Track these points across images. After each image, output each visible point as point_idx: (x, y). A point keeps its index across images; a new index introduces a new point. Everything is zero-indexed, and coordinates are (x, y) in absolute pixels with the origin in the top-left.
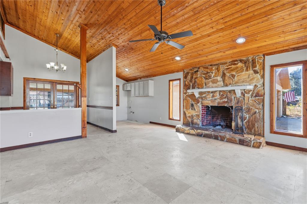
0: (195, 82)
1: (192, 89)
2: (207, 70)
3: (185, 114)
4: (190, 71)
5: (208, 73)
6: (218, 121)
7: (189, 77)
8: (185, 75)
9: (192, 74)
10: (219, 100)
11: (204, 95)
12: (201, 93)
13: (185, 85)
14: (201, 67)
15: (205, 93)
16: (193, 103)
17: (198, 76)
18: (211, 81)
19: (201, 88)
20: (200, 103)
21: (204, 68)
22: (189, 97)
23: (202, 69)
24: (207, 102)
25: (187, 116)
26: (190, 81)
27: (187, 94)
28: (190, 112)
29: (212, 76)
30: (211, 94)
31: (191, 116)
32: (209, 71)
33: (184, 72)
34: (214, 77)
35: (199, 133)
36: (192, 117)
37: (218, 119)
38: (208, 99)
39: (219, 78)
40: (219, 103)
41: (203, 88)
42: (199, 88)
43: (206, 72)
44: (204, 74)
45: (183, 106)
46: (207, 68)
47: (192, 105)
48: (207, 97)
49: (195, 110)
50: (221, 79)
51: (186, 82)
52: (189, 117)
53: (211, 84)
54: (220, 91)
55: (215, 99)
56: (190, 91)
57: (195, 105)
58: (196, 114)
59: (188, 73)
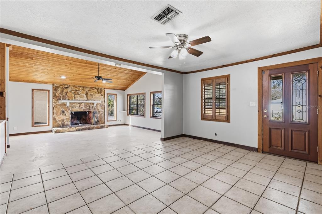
0: (65, 95)
1: (63, 100)
2: (76, 88)
3: (54, 119)
4: (61, 86)
5: (76, 91)
7: (59, 91)
8: (54, 88)
9: (63, 89)
10: (84, 108)
11: (73, 105)
12: (70, 103)
13: (54, 96)
14: (71, 86)
15: (74, 103)
16: (63, 110)
17: (68, 91)
18: (79, 96)
19: (71, 100)
20: (70, 110)
21: (74, 87)
22: (60, 106)
23: (72, 87)
24: (76, 109)
25: (57, 121)
26: (60, 93)
27: (58, 103)
28: (60, 118)
29: (80, 94)
30: (79, 104)
31: (61, 120)
32: (77, 90)
33: (53, 85)
34: (81, 94)
35: (78, 129)
36: (63, 120)
38: (77, 107)
39: (84, 95)
40: (84, 109)
41: (72, 100)
42: (68, 100)
43: (75, 90)
44: (74, 91)
45: (53, 113)
46: (76, 87)
47: (63, 112)
48: (76, 106)
49: (66, 115)
50: (86, 96)
51: (57, 94)
52: (60, 121)
53: (79, 98)
54: (84, 103)
55: (82, 107)
56: (61, 102)
57: (66, 112)
58: (67, 118)
59: (57, 87)
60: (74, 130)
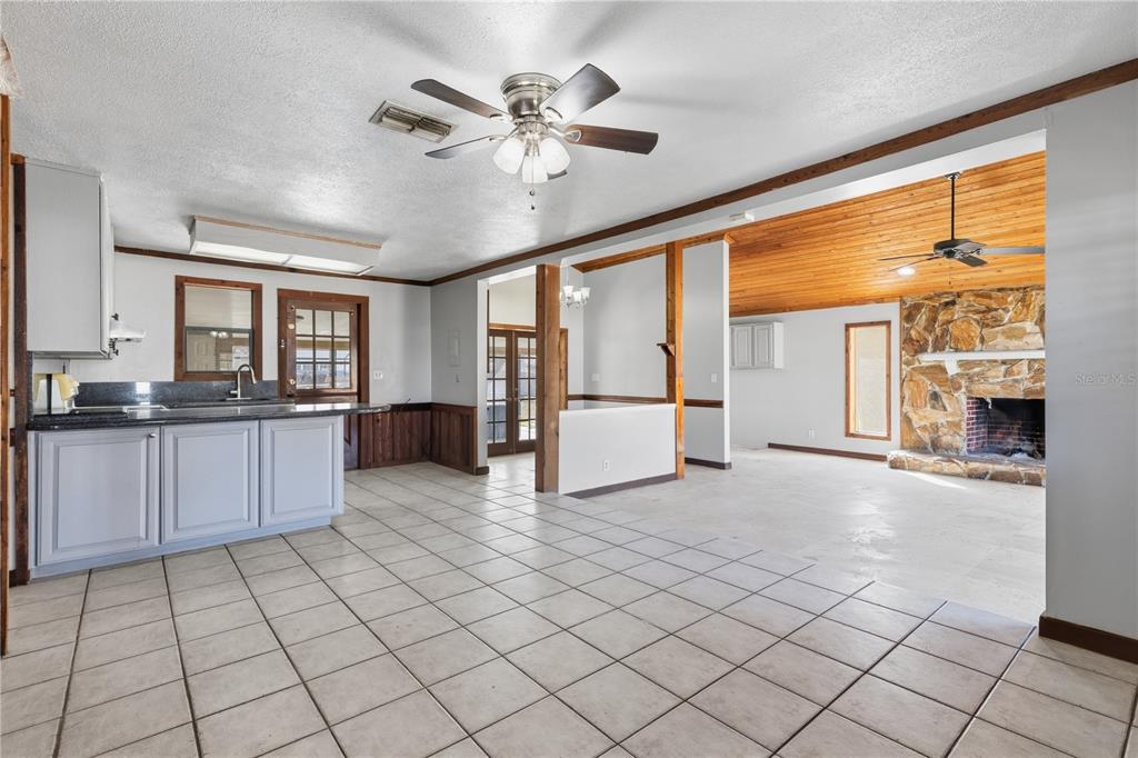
0: (943, 334)
1: (934, 351)
2: (986, 301)
3: (906, 420)
4: (927, 302)
5: (989, 310)
6: (1010, 440)
7: (922, 318)
8: (905, 313)
9: (934, 310)
10: (1028, 384)
11: (977, 370)
12: (962, 364)
13: (907, 341)
14: (965, 294)
15: (980, 363)
16: (937, 389)
17: (956, 317)
18: (1003, 333)
19: (967, 351)
20: (963, 390)
21: (977, 296)
22: (923, 374)
23: (971, 299)
24: (989, 387)
25: (916, 426)
26: (925, 329)
27: (917, 364)
28: (926, 416)
29: (1006, 320)
30: (1003, 368)
31: (928, 425)
32: (994, 306)
33: (903, 302)
34: (1010, 321)
35: (975, 470)
36: (935, 428)
37: (1009, 434)
38: (991, 381)
39: (1029, 326)
40: (1027, 391)
41: (973, 350)
42: (957, 350)
43: (983, 308)
44: (978, 312)
45: (903, 398)
46: (990, 297)
47: (935, 396)
48: (989, 374)
49: (945, 409)
50: (1037, 329)
51: (913, 333)
52: (924, 428)
53: (1001, 339)
54: (1031, 361)
55: (1016, 381)
56: (928, 358)
57: (944, 397)
58: (950, 419)
59: (917, 307)
60: (959, 470)
